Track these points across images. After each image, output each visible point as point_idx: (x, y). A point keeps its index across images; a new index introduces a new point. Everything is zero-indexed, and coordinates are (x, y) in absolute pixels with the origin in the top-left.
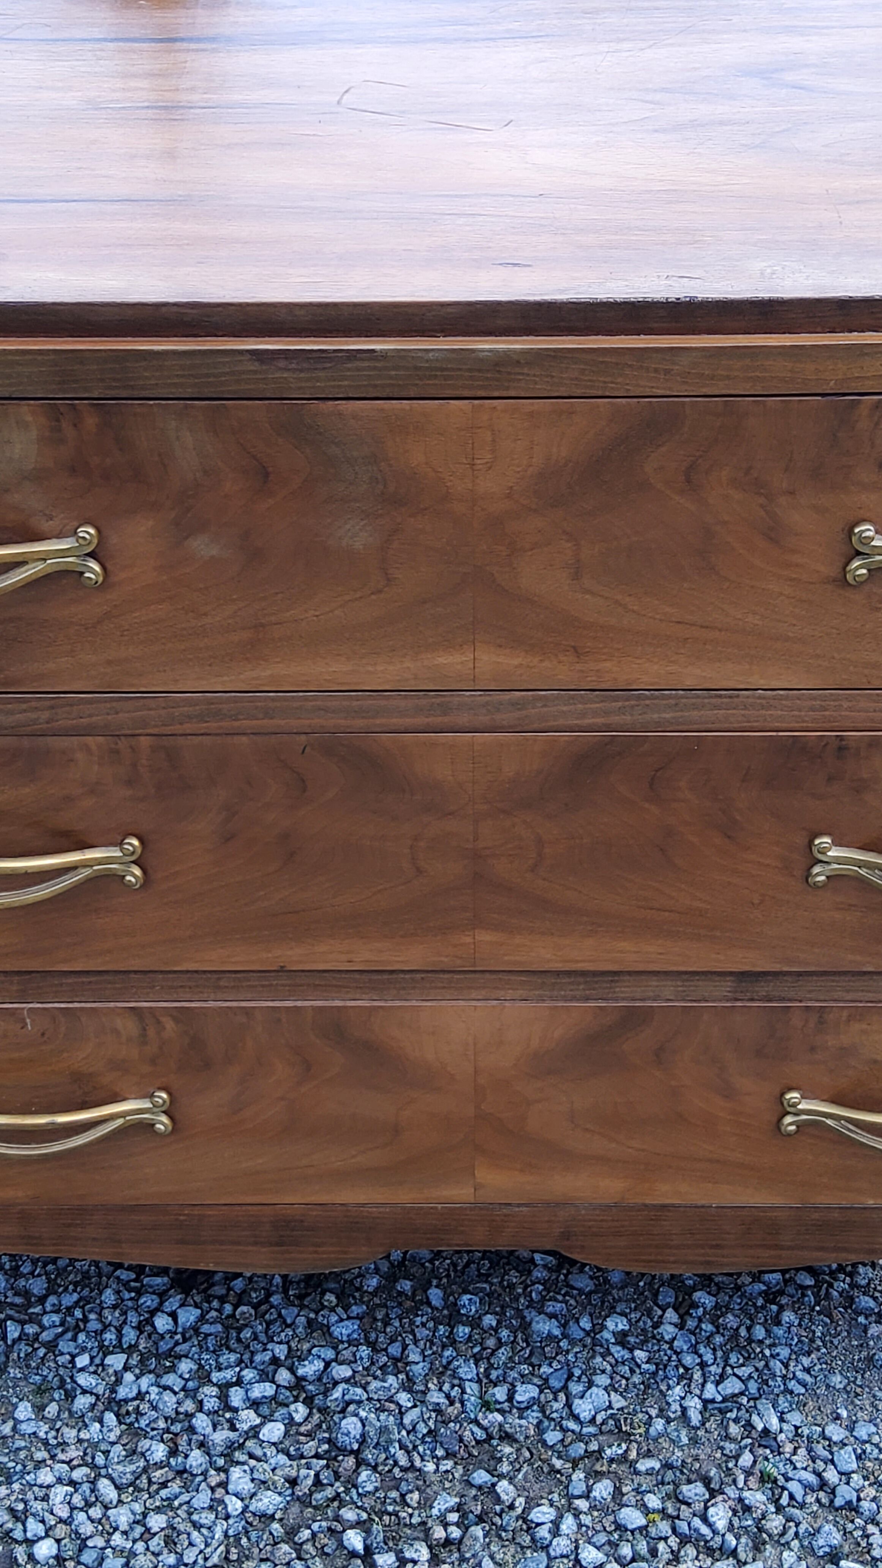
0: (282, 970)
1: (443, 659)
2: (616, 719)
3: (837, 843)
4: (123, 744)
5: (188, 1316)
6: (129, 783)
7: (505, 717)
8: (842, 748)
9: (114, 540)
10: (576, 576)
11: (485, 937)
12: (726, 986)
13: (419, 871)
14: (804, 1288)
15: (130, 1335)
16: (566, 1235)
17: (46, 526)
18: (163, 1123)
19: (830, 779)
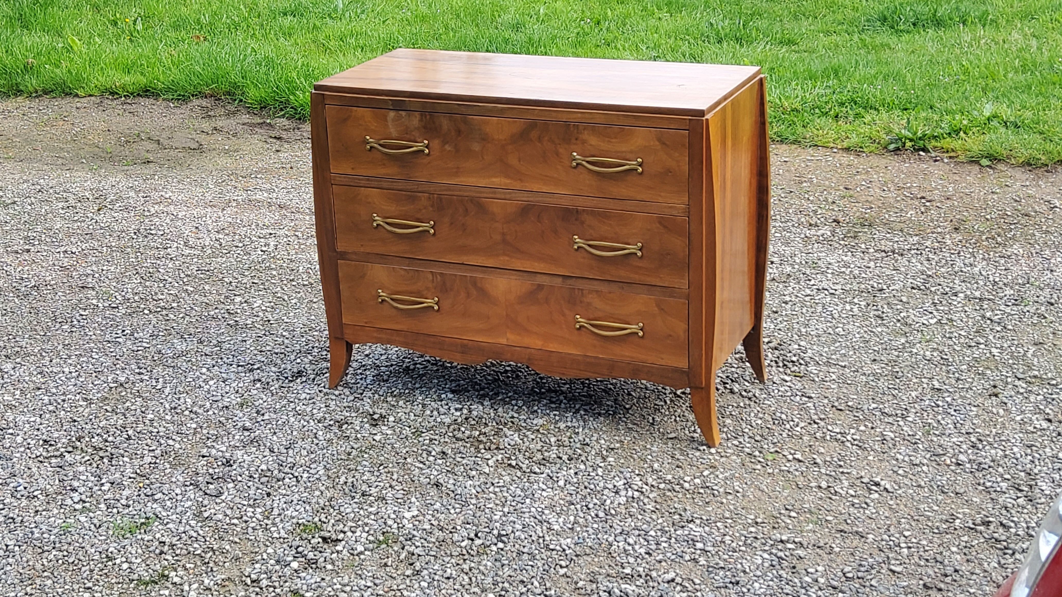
0: (463, 264)
1: (494, 180)
2: (530, 199)
3: (579, 238)
4: (431, 196)
5: (450, 396)
6: (432, 206)
7: (508, 196)
8: (577, 211)
9: (431, 144)
10: (519, 161)
11: (507, 258)
12: (560, 280)
13: (491, 237)
14: (610, 414)
15: (434, 396)
16: (529, 359)
17: (419, 140)
18: (436, 307)
19: (576, 220)
